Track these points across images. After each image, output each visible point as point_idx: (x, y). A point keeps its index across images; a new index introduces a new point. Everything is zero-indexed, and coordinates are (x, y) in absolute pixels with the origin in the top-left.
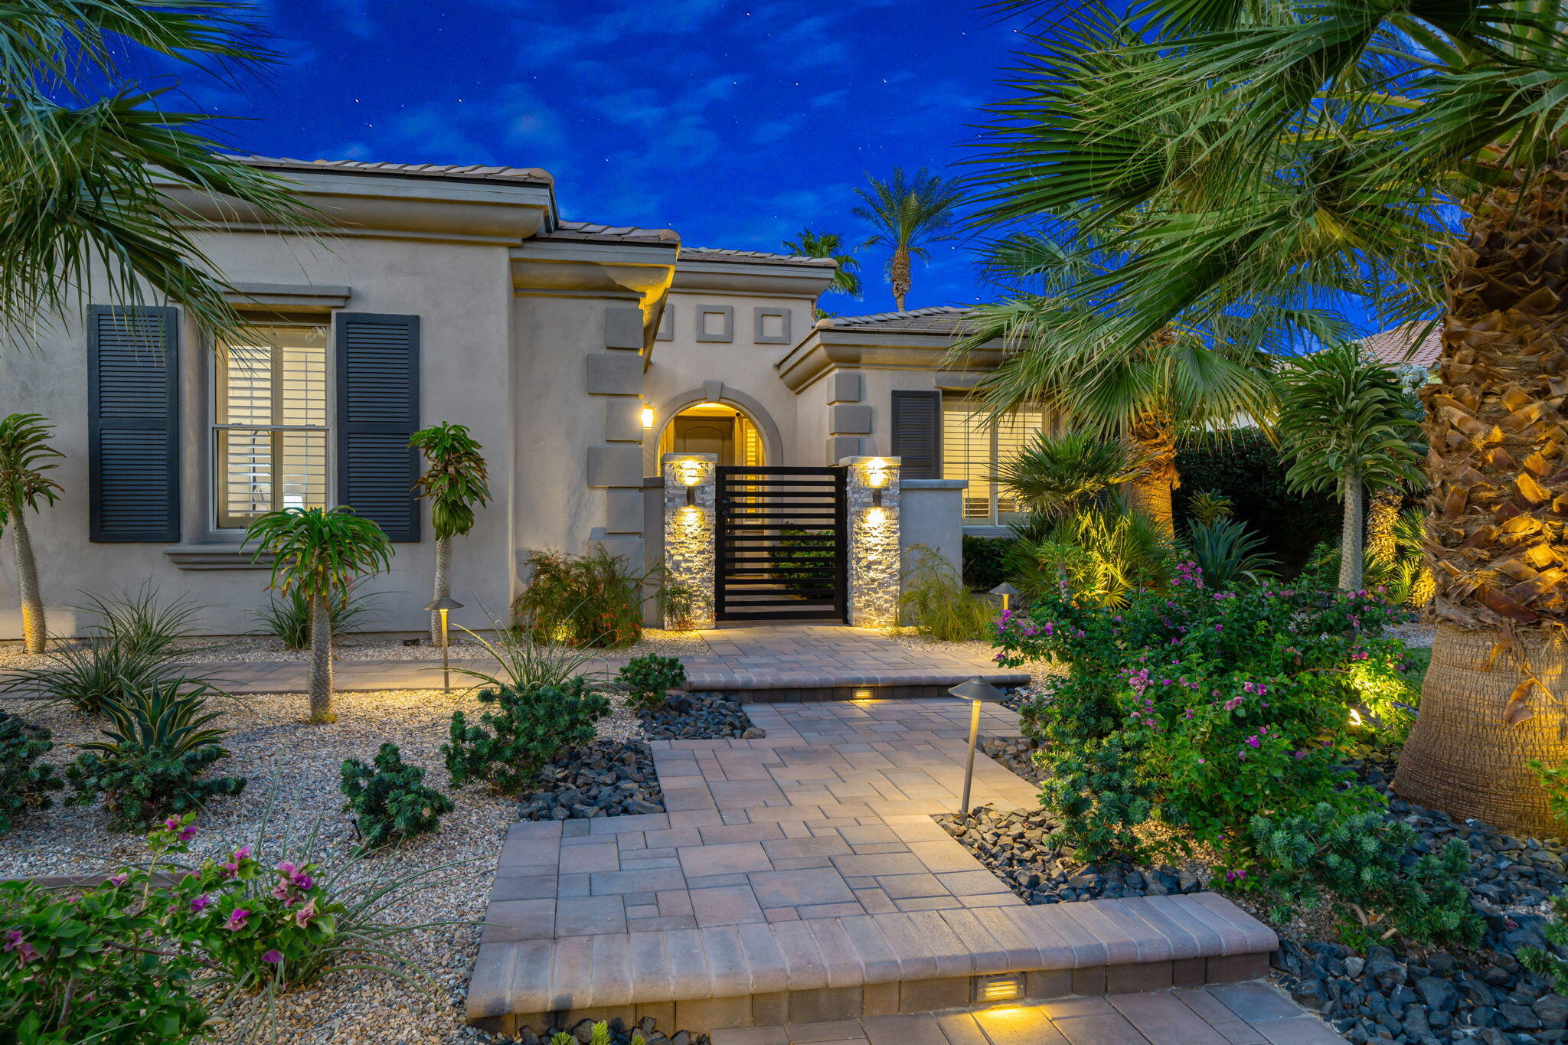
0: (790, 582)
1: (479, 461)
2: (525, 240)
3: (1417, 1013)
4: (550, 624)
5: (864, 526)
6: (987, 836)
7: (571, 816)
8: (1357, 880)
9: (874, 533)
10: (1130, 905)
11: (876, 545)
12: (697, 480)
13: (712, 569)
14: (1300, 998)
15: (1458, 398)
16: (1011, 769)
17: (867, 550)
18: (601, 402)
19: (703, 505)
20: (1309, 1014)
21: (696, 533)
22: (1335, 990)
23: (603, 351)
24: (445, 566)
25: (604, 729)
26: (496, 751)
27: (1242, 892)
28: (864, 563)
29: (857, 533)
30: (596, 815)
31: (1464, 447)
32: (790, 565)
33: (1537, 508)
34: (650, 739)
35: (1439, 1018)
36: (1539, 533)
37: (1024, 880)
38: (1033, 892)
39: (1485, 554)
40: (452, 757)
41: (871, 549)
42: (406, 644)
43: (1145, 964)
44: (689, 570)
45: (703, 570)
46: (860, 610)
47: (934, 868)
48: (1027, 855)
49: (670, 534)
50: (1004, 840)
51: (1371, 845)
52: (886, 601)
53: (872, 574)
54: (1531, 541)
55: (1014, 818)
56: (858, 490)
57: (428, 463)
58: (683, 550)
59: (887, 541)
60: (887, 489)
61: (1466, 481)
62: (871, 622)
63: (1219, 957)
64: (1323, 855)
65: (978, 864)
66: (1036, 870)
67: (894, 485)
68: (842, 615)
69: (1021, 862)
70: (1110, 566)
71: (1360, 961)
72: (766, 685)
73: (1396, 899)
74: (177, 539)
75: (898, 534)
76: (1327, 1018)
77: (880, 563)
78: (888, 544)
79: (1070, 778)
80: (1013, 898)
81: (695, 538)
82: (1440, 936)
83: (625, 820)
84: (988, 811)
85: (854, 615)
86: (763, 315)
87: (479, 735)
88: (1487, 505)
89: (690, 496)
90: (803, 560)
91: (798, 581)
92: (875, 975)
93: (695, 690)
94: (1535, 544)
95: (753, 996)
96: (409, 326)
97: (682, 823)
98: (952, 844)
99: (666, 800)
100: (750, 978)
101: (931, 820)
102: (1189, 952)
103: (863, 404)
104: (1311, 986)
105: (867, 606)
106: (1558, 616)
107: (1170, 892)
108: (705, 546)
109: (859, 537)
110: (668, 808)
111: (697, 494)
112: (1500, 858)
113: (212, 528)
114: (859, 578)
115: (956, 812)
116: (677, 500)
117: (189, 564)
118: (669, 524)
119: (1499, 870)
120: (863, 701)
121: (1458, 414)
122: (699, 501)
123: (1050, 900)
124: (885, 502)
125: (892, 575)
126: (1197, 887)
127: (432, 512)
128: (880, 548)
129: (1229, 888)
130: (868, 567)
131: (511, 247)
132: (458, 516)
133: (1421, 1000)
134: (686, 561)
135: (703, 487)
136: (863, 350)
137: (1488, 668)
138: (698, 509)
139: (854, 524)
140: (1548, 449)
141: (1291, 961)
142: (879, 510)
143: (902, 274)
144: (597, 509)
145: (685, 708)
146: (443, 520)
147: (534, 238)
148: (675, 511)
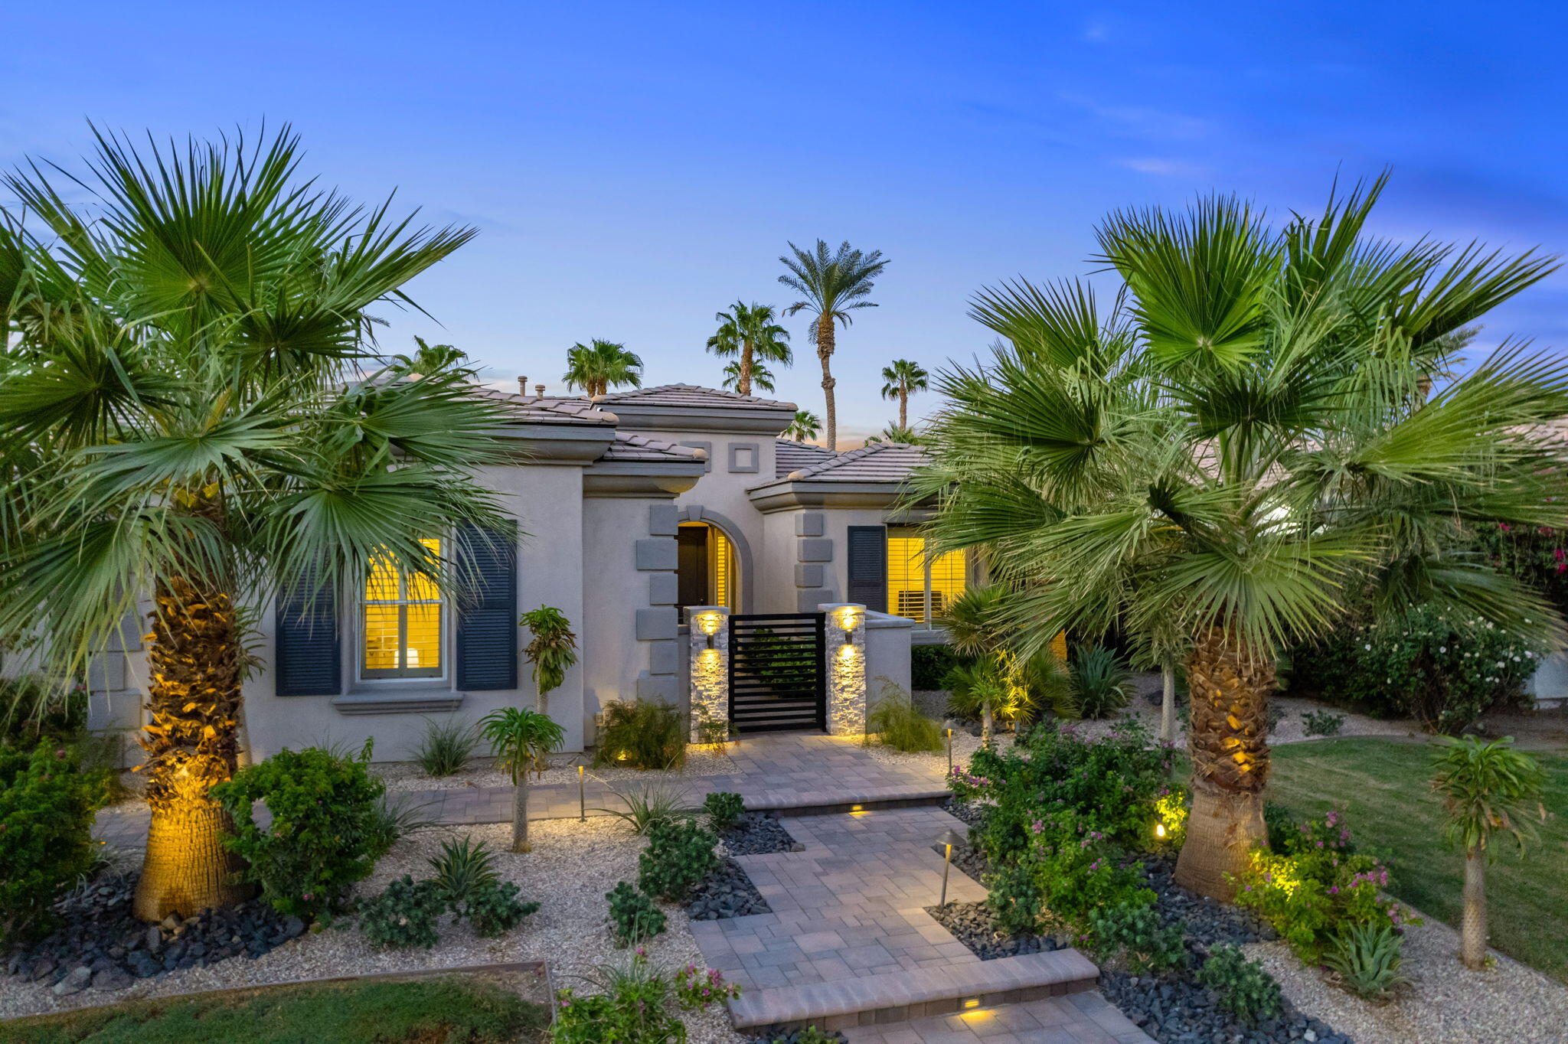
0: (773, 686)
1: (569, 634)
2: (594, 462)
3: (1157, 1003)
4: (615, 749)
5: (839, 658)
6: (956, 920)
7: (718, 917)
8: (1134, 941)
9: (847, 664)
10: (1031, 958)
11: (848, 673)
12: (715, 628)
13: (727, 695)
14: (1108, 999)
15: (1202, 670)
16: (963, 870)
17: (841, 677)
18: (646, 576)
19: (719, 647)
20: (1112, 1006)
21: (714, 669)
22: (1123, 993)
23: (648, 537)
26: (665, 878)
27: (1086, 947)
28: (839, 687)
29: (833, 664)
30: (733, 916)
31: (1204, 697)
32: (770, 673)
33: (1237, 733)
34: (734, 855)
35: (1167, 1004)
36: (1238, 746)
37: (979, 946)
38: (983, 953)
39: (1214, 755)
41: (844, 676)
43: (1038, 987)
44: (709, 697)
45: (719, 697)
46: (836, 722)
47: (931, 941)
48: (979, 930)
49: (695, 670)
50: (967, 922)
51: (1140, 925)
52: (856, 715)
53: (845, 695)
54: (1235, 750)
55: (969, 908)
56: (834, 631)
57: (527, 637)
58: (704, 683)
59: (856, 669)
60: (856, 631)
61: (1206, 715)
62: (844, 731)
63: (1073, 982)
64: (1121, 930)
65: (953, 938)
66: (985, 940)
67: (861, 627)
68: (820, 724)
69: (976, 935)
70: (1020, 689)
71: (1136, 979)
72: (793, 806)
73: (1151, 948)
74: (336, 690)
75: (864, 664)
76: (1118, 1007)
77: (851, 686)
78: (857, 672)
79: (1001, 891)
80: (974, 958)
81: (714, 673)
82: (1171, 965)
83: (751, 918)
84: (955, 904)
85: (831, 726)
86: (735, 449)
88: (1215, 729)
89: (710, 642)
90: (781, 669)
91: (778, 686)
92: (916, 999)
93: (749, 811)
94: (1236, 752)
95: (860, 1013)
97: (788, 920)
98: (938, 927)
99: (768, 903)
100: (859, 1003)
101: (923, 911)
102: (1057, 980)
103: (825, 538)
104: (1112, 993)
105: (841, 719)
106: (1248, 789)
107: (1051, 949)
108: (721, 678)
109: (836, 668)
110: (772, 907)
111: (715, 640)
112: (1215, 920)
113: (358, 679)
114: (836, 698)
115: (937, 904)
116: (700, 645)
117: (346, 710)
118: (694, 663)
119: (1213, 927)
120: (858, 813)
121: (1202, 678)
122: (716, 644)
123: (993, 957)
124: (855, 640)
125: (860, 695)
126: (1065, 946)
128: (851, 675)
129: (1080, 946)
130: (842, 690)
131: (584, 467)
132: (552, 676)
133: (1160, 996)
134: (707, 690)
135: (719, 634)
137: (1216, 815)
138: (715, 650)
139: (830, 657)
140: (1242, 702)
141: (1106, 981)
142: (850, 646)
143: (827, 338)
144: (642, 657)
145: (744, 828)
146: (540, 677)
147: (602, 459)
148: (699, 654)
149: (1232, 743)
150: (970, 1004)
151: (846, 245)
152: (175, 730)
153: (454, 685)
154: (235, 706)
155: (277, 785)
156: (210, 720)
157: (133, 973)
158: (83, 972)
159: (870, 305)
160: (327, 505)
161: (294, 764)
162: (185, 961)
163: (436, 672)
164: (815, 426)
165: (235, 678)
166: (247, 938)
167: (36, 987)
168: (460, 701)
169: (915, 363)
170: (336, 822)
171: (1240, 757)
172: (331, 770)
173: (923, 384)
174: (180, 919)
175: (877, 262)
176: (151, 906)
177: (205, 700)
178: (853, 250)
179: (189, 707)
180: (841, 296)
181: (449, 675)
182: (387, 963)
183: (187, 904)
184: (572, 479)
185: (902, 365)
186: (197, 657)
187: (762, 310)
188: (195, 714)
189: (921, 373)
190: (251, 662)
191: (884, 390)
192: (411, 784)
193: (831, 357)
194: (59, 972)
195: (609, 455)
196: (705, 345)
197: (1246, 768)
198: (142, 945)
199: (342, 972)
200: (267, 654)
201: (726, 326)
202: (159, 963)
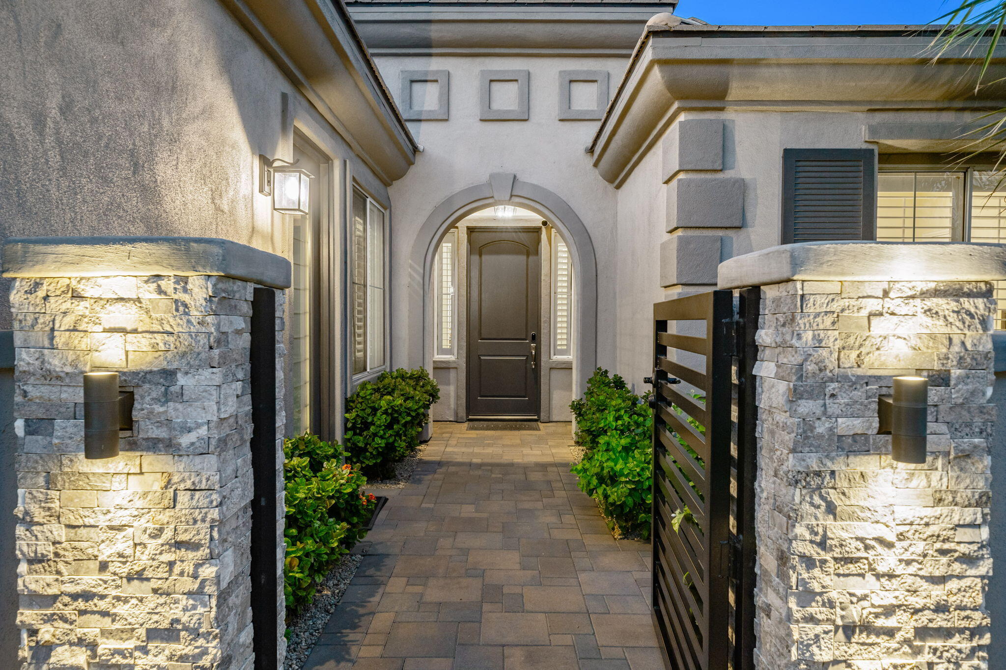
11: (889, 611)
29: (809, 562)
41: (867, 628)
59: (938, 593)
60: (941, 379)
75: (986, 567)
78: (941, 608)
81: (139, 576)
86: (571, 81)
103: (729, 174)
118: (29, 523)
122: (148, 429)
135: (169, 375)
136: (735, 71)
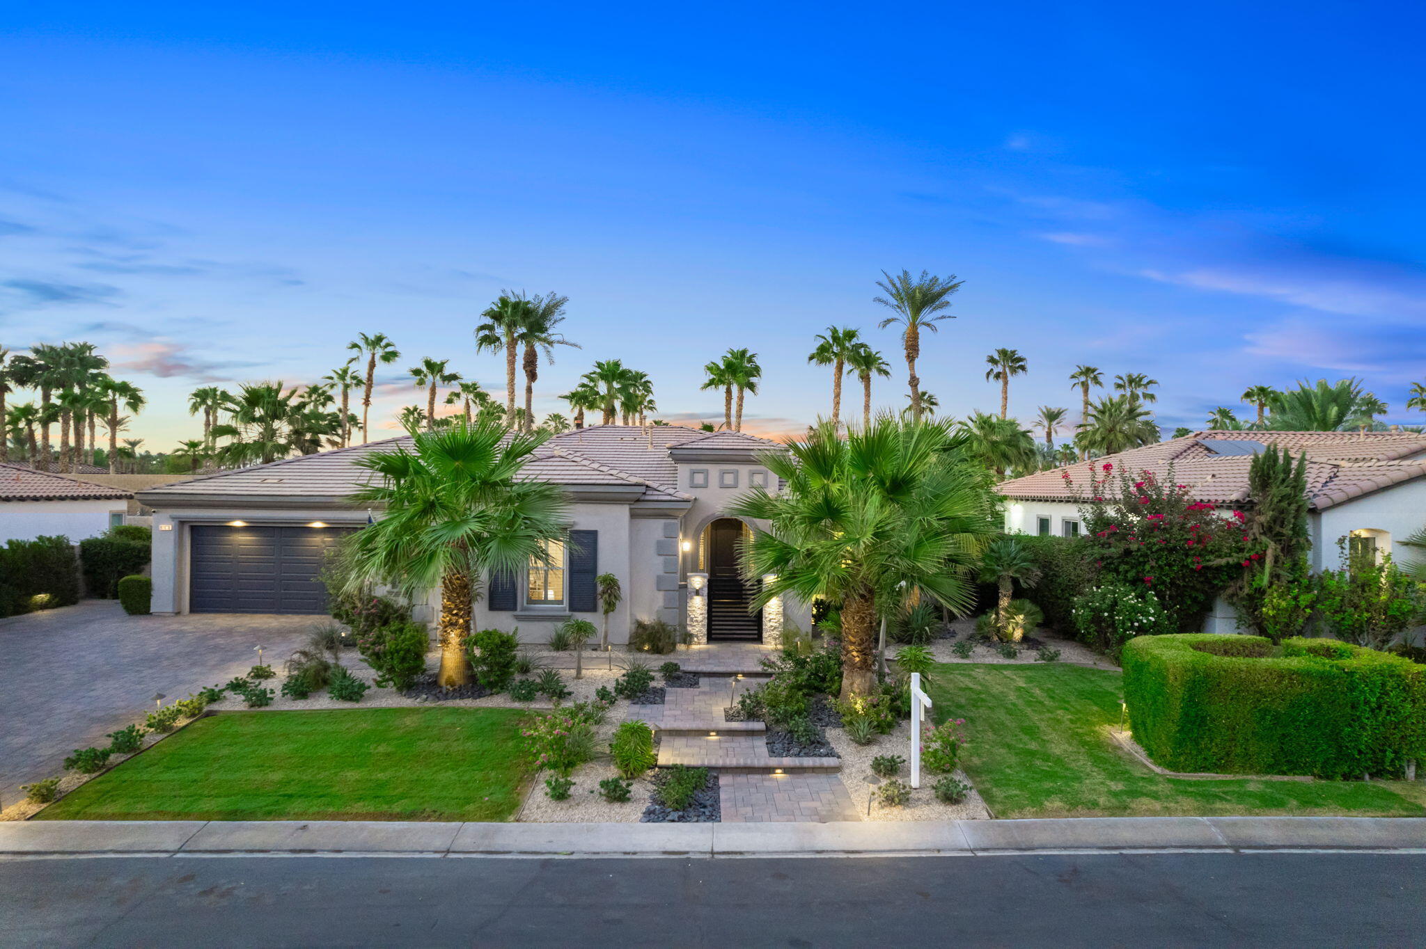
1: (619, 588)
2: (636, 502)
4: (643, 643)
5: (768, 604)
6: (732, 712)
9: (773, 607)
11: (773, 612)
12: (700, 585)
13: (706, 621)
14: (766, 738)
17: (769, 614)
18: (662, 558)
19: (702, 595)
21: (700, 607)
22: (772, 736)
23: (663, 539)
24: (606, 623)
25: (652, 684)
26: (626, 689)
30: (649, 704)
34: (666, 687)
38: (729, 720)
40: (616, 689)
41: (771, 614)
42: (593, 650)
44: (697, 621)
45: (702, 621)
46: (766, 638)
47: (714, 716)
48: (737, 715)
49: (689, 607)
50: (735, 713)
52: (777, 634)
53: (771, 624)
57: (600, 588)
58: (695, 613)
59: (778, 611)
62: (770, 643)
65: (723, 716)
66: (736, 718)
68: (759, 639)
71: (781, 733)
72: (708, 672)
74: (515, 609)
75: (782, 607)
80: (724, 721)
83: (655, 706)
84: (736, 707)
85: (764, 640)
86: (753, 474)
87: (622, 685)
89: (697, 593)
93: (685, 672)
96: (593, 535)
97: (668, 707)
98: (722, 713)
100: (668, 727)
101: (722, 709)
105: (769, 636)
107: (756, 722)
108: (703, 612)
109: (767, 609)
110: (667, 702)
111: (700, 591)
113: (525, 604)
114: (767, 625)
115: (730, 707)
116: (692, 594)
117: (518, 618)
118: (689, 604)
120: (740, 678)
123: (731, 722)
125: (779, 624)
127: (601, 603)
128: (775, 613)
130: (770, 621)
131: (630, 505)
132: (610, 607)
134: (696, 617)
135: (703, 588)
138: (700, 597)
141: (769, 733)
142: (775, 597)
143: (912, 345)
144: (660, 599)
145: (679, 678)
146: (606, 607)
147: (638, 500)
148: (691, 598)
149: (852, 648)
150: (712, 734)
151: (925, 273)
152: (450, 620)
153: (567, 609)
154: (469, 612)
155: (482, 640)
156: (461, 617)
157: (439, 699)
158: (425, 696)
159: (949, 317)
160: (499, 543)
161: (488, 634)
162: (454, 698)
163: (561, 602)
164: (933, 404)
165: (470, 602)
166: (473, 693)
167: (412, 700)
168: (570, 616)
169: (1015, 351)
170: (500, 654)
171: (855, 653)
172: (501, 636)
173: (1023, 368)
174: (452, 686)
175: (952, 283)
176: (443, 682)
177: (460, 609)
178: (930, 277)
179: (455, 612)
180: (926, 310)
181: (566, 604)
182: (517, 705)
183: (454, 682)
184: (623, 511)
185: (1003, 353)
186: (457, 594)
187: (849, 332)
188: (456, 614)
189: (1020, 359)
190: (478, 594)
191: (988, 374)
192: (545, 654)
193: (917, 361)
194: (417, 697)
195: (643, 498)
196: (806, 359)
197: (857, 659)
198: (440, 692)
199: (502, 705)
200: (485, 591)
201: (822, 345)
202: (446, 696)
